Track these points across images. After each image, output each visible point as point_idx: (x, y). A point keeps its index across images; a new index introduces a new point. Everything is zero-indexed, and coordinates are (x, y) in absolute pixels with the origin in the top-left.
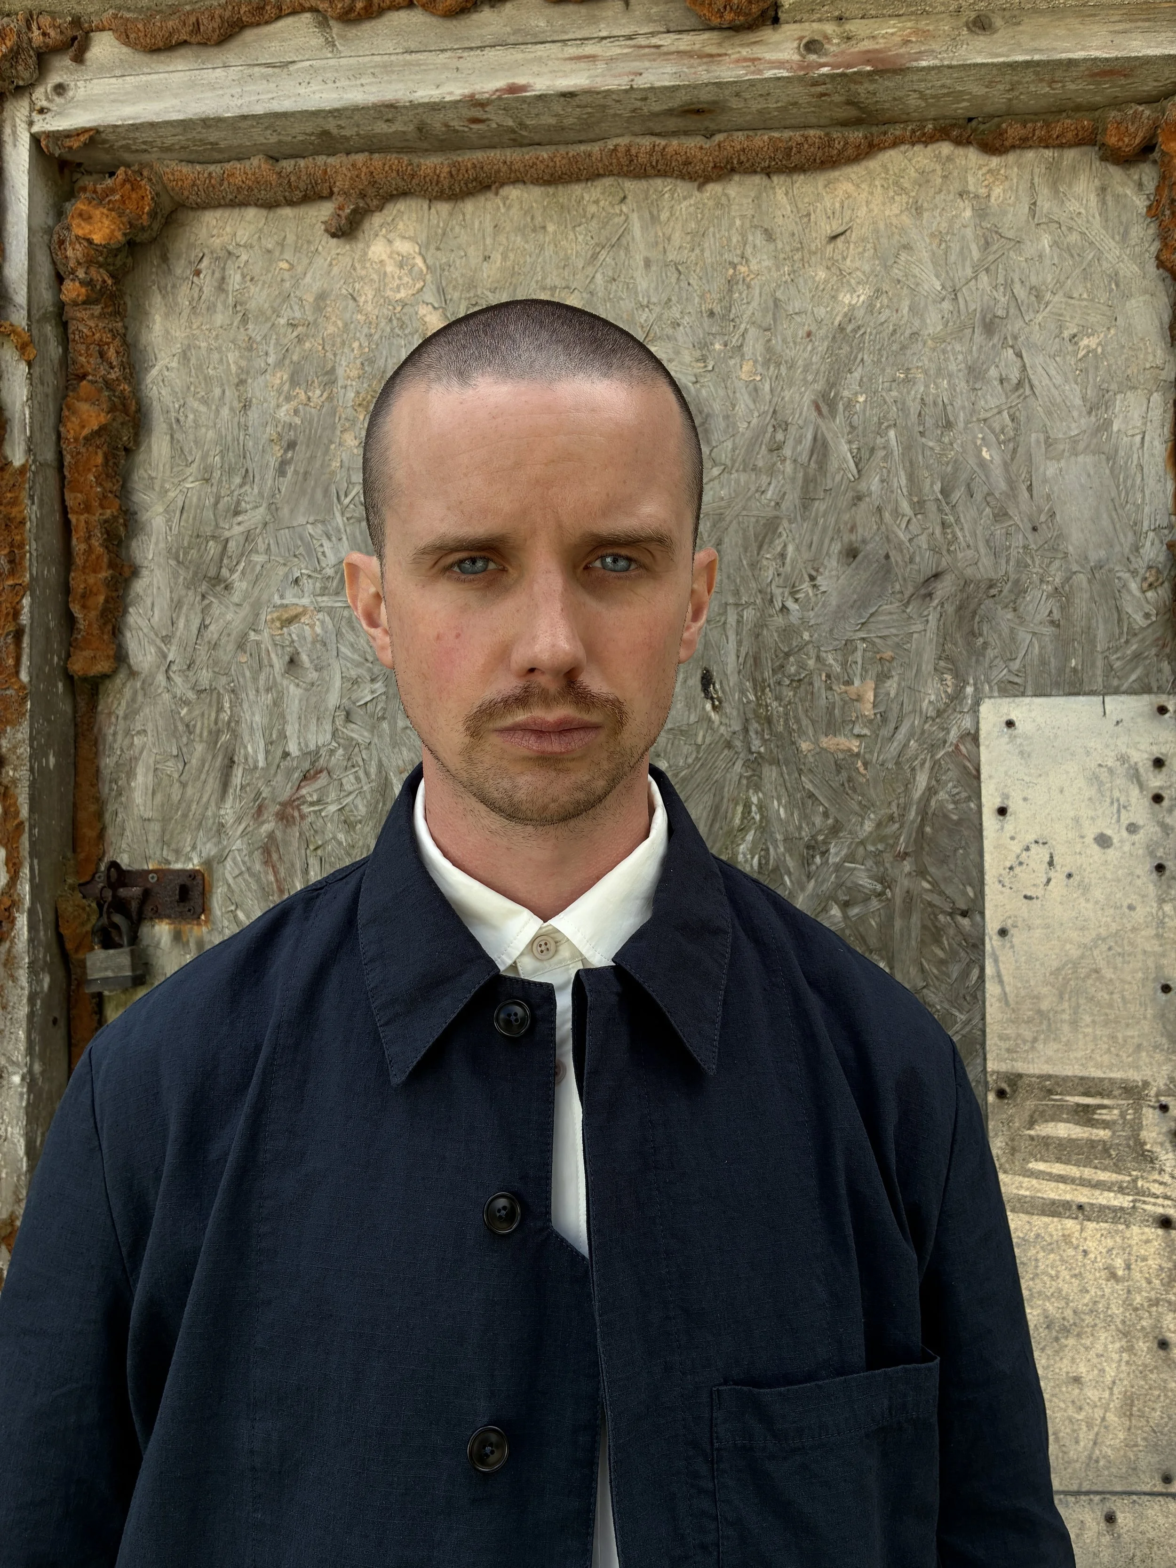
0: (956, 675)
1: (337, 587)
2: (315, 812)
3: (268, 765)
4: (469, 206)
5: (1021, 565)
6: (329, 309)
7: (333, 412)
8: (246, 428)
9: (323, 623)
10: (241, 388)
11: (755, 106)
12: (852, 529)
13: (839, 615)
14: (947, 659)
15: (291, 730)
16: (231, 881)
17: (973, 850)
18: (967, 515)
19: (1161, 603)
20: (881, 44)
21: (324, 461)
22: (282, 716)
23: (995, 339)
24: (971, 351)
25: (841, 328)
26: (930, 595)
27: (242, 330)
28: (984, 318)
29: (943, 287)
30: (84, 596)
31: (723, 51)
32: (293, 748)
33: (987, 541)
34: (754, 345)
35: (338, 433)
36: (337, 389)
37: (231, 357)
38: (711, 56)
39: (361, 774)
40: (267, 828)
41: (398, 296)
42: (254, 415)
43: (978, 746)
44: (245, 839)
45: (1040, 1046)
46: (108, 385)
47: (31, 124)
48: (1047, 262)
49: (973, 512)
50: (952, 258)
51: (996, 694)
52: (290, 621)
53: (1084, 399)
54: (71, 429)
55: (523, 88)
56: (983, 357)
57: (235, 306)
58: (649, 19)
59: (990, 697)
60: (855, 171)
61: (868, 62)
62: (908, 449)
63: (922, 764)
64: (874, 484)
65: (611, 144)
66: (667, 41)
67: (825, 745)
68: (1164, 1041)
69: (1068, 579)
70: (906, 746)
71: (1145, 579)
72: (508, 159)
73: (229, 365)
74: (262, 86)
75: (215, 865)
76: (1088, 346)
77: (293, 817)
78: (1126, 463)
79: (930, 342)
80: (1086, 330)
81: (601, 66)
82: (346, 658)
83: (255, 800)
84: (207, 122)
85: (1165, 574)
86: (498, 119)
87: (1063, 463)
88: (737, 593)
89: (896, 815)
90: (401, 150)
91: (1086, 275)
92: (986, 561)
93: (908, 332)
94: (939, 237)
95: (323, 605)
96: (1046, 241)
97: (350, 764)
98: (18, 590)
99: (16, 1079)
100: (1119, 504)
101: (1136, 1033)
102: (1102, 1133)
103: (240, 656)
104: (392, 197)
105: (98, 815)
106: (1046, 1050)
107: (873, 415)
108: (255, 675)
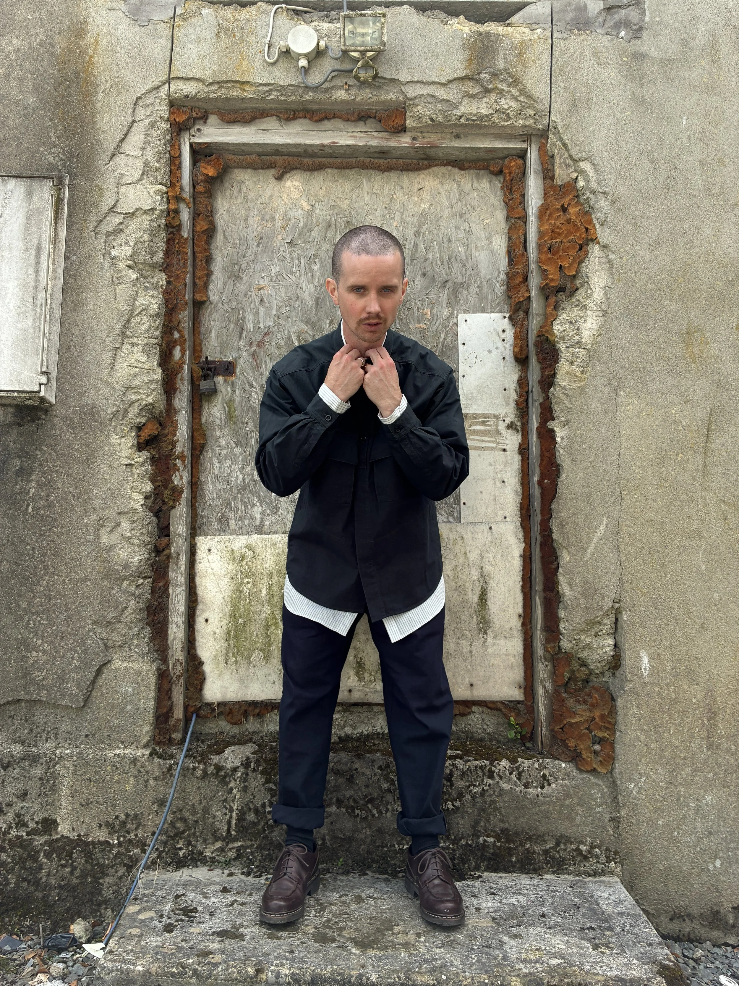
0: (452, 308)
1: (276, 279)
2: (268, 344)
3: (254, 331)
4: (316, 173)
5: (469, 279)
6: (273, 200)
7: (275, 229)
8: (247, 233)
9: (271, 290)
10: (246, 221)
11: (399, 153)
12: (424, 268)
13: (421, 291)
14: (450, 303)
15: (261, 320)
16: (242, 364)
17: (456, 355)
18: (455, 265)
19: (505, 290)
20: (432, 140)
21: (271, 243)
22: (258, 316)
23: (463, 219)
24: (456, 222)
25: (422, 214)
26: (445, 286)
27: (246, 204)
28: (459, 213)
29: (449, 205)
30: (199, 278)
31: (391, 138)
32: (262, 326)
33: (460, 272)
34: (398, 216)
35: (276, 235)
36: (276, 222)
37: (243, 212)
38: (387, 139)
39: (282, 334)
40: (253, 349)
41: (294, 197)
42: (250, 228)
43: (458, 327)
44: (247, 352)
45: (473, 406)
46: (208, 217)
47: (190, 139)
48: (476, 200)
49: (457, 265)
50: (451, 197)
51: (462, 313)
52: (261, 289)
53: (485, 236)
54: (198, 228)
55: (337, 143)
56: (459, 223)
57: (244, 197)
58: (371, 128)
60: (425, 172)
61: (429, 144)
62: (439, 247)
63: (443, 332)
64: (431, 256)
65: (358, 159)
66: (376, 134)
67: (416, 327)
68: (504, 404)
69: (481, 283)
70: (438, 327)
71: (500, 283)
72: (329, 161)
73: (242, 214)
74: (262, 136)
75: (237, 360)
76: (486, 222)
77: (262, 346)
78: (496, 253)
79: (445, 219)
80: (486, 218)
81: (358, 139)
82: (278, 300)
83: (250, 341)
84: (244, 144)
85: (505, 282)
86: (328, 150)
87: (480, 253)
89: (435, 346)
90: (297, 156)
91: (486, 204)
92: (460, 278)
93: (439, 216)
94: (448, 191)
95: (271, 284)
96: (475, 194)
97: (279, 331)
98: (186, 273)
99: (184, 412)
100: (494, 264)
101: (497, 401)
102: (489, 428)
103: (245, 299)
104: (293, 169)
105: (200, 344)
106: (474, 407)
107: (430, 237)
108: (250, 305)
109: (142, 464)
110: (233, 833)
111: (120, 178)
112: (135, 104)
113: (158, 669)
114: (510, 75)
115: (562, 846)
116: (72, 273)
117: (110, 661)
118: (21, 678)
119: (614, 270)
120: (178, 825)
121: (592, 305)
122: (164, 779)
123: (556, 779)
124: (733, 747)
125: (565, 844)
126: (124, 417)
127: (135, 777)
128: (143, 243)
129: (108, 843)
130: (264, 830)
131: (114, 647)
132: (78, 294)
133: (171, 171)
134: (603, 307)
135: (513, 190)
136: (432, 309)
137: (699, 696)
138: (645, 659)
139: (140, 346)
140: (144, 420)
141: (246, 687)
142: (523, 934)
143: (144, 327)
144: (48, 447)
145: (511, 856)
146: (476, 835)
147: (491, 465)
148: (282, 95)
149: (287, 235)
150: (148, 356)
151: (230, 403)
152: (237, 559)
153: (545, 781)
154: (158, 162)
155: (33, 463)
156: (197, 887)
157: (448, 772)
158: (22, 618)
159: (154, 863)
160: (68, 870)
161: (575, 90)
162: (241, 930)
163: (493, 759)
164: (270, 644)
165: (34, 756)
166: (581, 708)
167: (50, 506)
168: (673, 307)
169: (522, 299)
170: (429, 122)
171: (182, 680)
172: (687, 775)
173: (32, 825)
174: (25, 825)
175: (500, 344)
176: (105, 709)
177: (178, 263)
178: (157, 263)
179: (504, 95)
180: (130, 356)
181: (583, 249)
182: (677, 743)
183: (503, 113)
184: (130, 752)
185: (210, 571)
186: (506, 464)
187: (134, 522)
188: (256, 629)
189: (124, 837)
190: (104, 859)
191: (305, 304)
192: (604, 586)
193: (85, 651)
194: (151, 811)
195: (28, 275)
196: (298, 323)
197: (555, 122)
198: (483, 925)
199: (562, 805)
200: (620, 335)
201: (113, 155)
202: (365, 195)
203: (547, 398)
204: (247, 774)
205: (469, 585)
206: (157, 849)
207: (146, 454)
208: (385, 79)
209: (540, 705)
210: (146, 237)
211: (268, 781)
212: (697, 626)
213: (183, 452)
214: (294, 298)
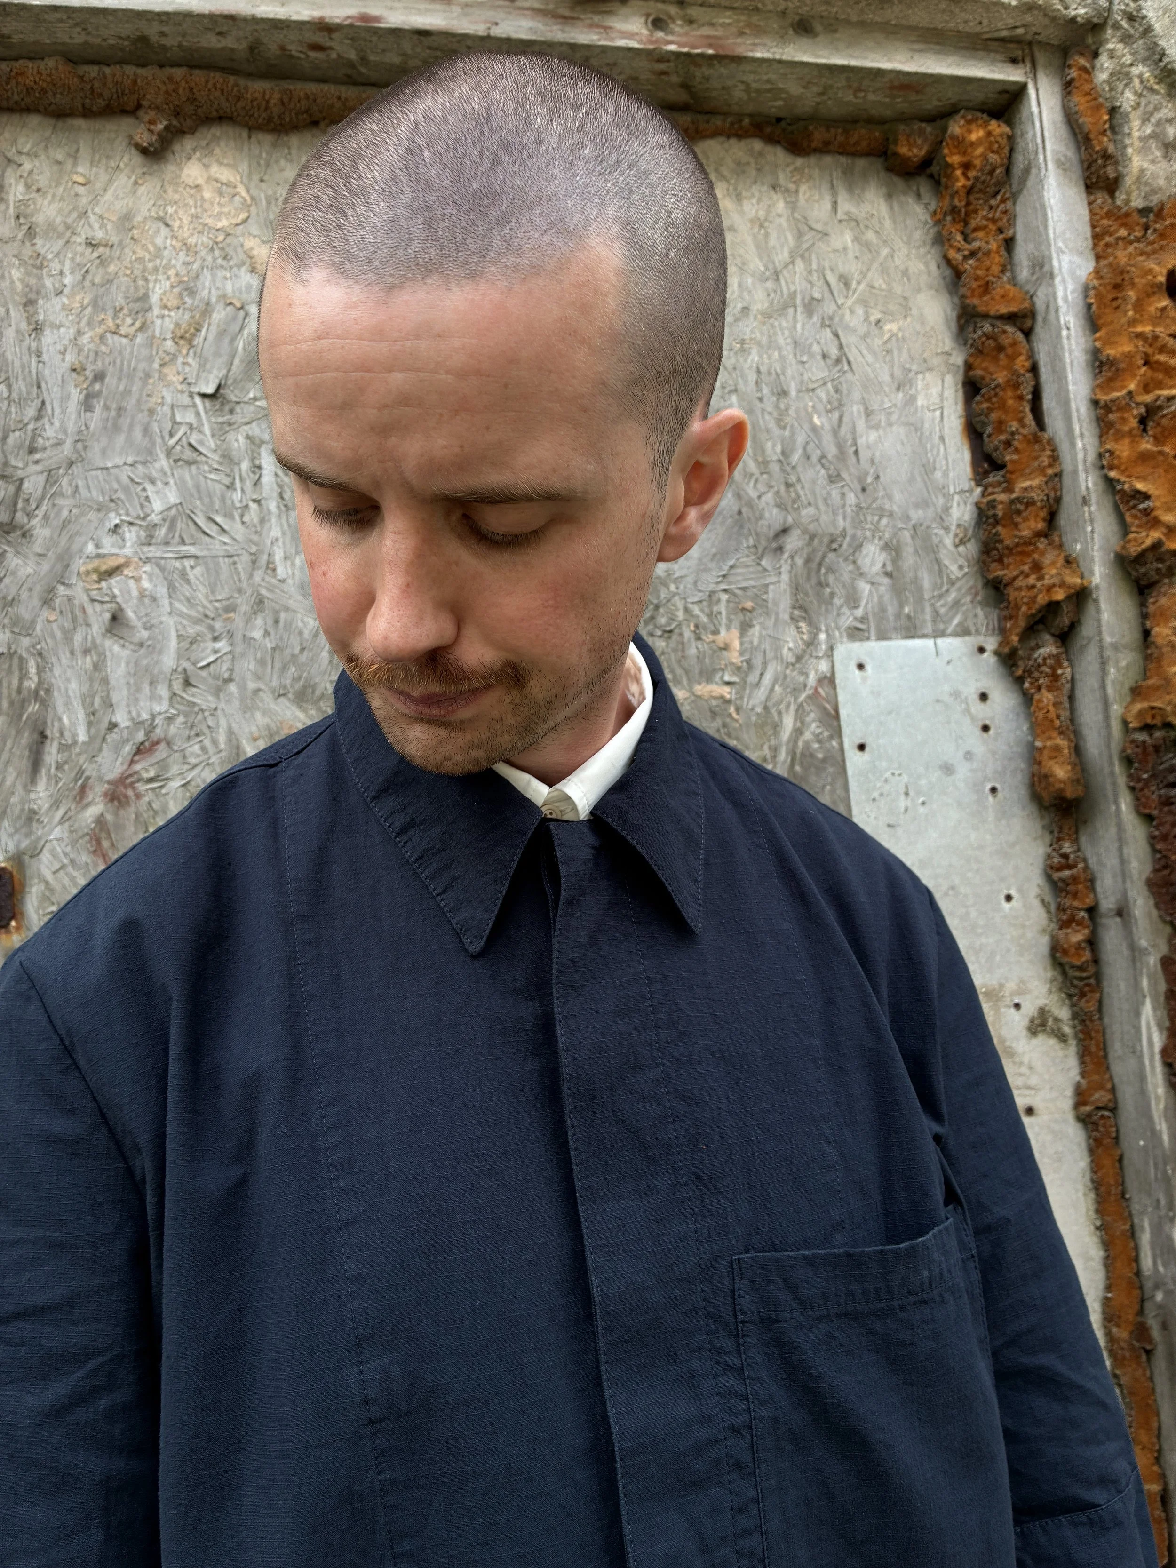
0: (810, 623)
1: (167, 534)
2: (153, 789)
3: (92, 739)
4: (294, 140)
5: (857, 522)
6: (135, 232)
7: (149, 343)
8: (39, 354)
9: (150, 576)
10: (30, 308)
13: (701, 567)
14: (801, 608)
15: (119, 696)
16: (49, 877)
17: (839, 784)
18: (806, 476)
19: (970, 557)
20: (719, 32)
21: (141, 395)
22: (105, 681)
23: (815, 319)
24: (795, 328)
26: (780, 549)
27: (28, 244)
28: (803, 299)
29: (767, 269)
31: (576, 15)
32: (121, 718)
33: (825, 500)
35: (156, 366)
36: (152, 317)
37: (16, 274)
38: (565, 17)
39: (207, 743)
40: (93, 811)
41: (220, 225)
42: (48, 338)
43: (835, 688)
44: (66, 825)
48: (851, 255)
49: (811, 473)
50: (773, 241)
51: (845, 639)
52: (111, 573)
53: (892, 375)
55: (377, 19)
56: (806, 333)
57: (18, 217)
59: (842, 643)
61: (710, 46)
63: (788, 707)
67: (699, 693)
68: (1012, 947)
69: (895, 534)
70: (772, 690)
71: (956, 535)
72: (343, 96)
73: (12, 282)
75: (26, 858)
76: (890, 331)
77: (126, 797)
78: (931, 434)
79: (759, 317)
80: (889, 317)
81: (456, 10)
82: (181, 615)
83: (76, 780)
85: (970, 532)
86: (341, 49)
87: (881, 432)
89: (768, 757)
90: (223, 70)
91: (884, 271)
92: (826, 518)
93: (739, 306)
95: (150, 555)
96: (848, 237)
97: (193, 733)
100: (928, 469)
103: (46, 614)
104: (210, 120)
108: (68, 636)
135: (973, 223)
136: (745, 627)
149: (202, 367)
169: (1051, 596)
175: (975, 740)
191: (288, 626)
196: (267, 698)
214: (244, 606)
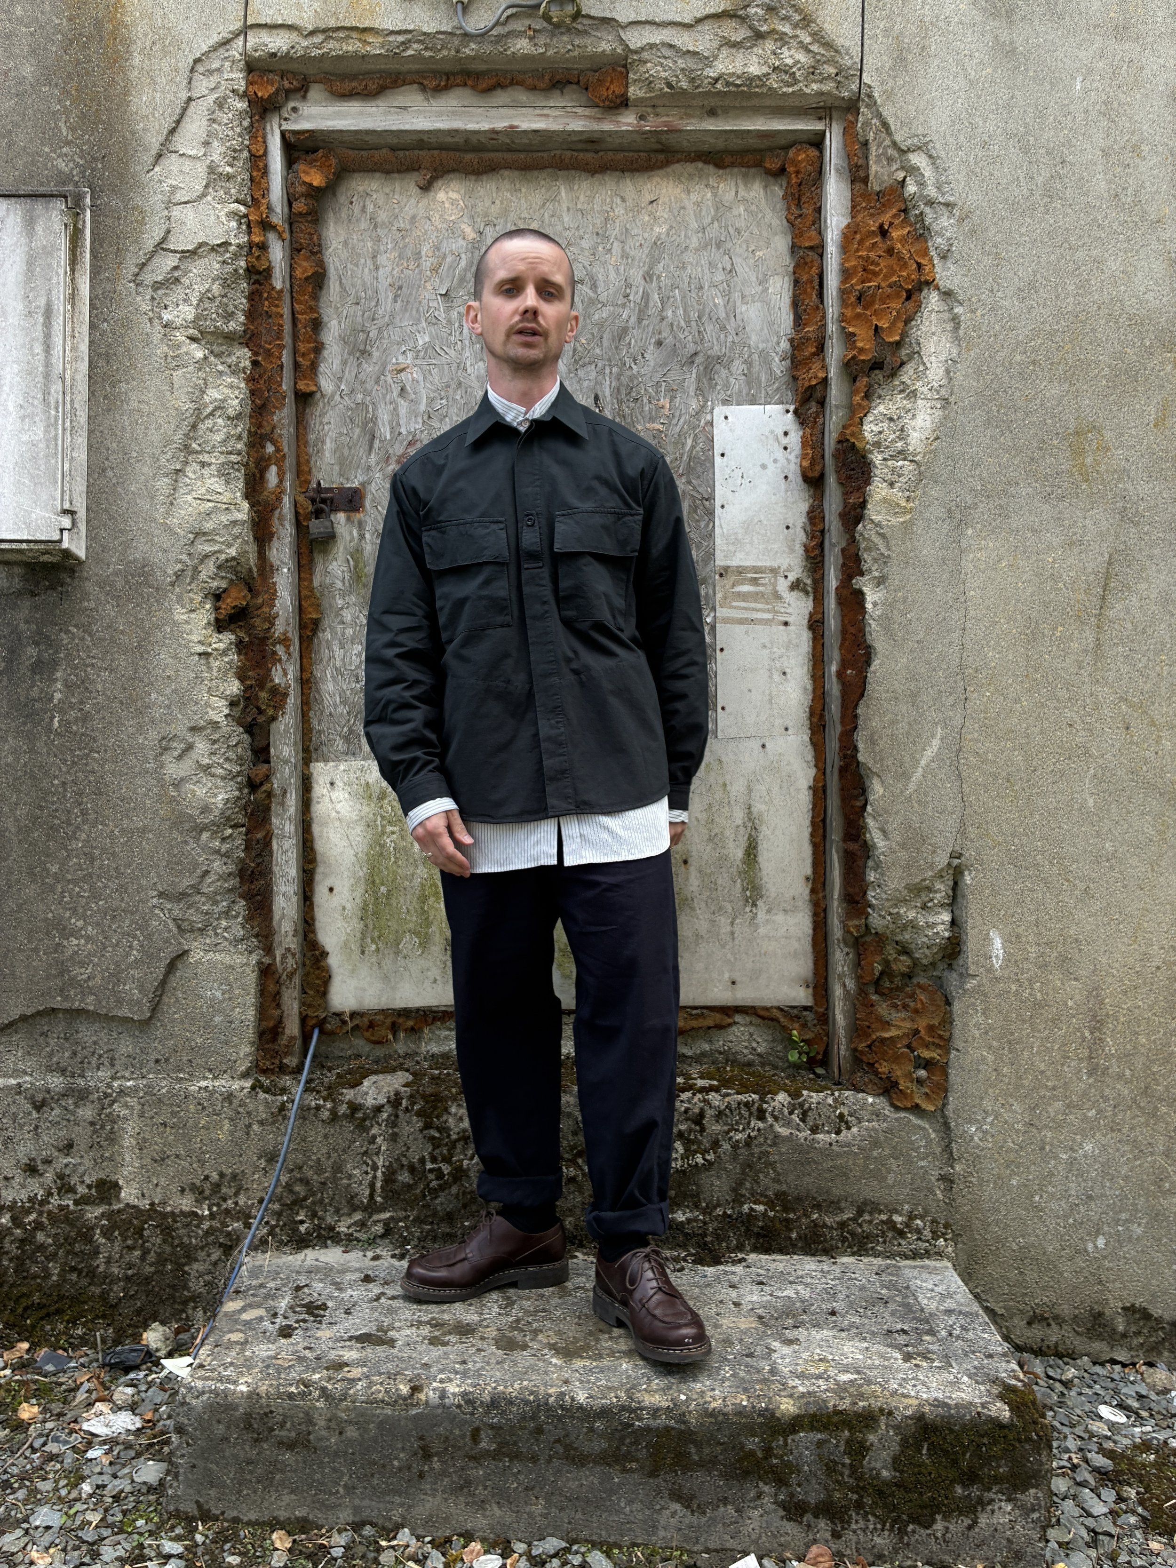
0: (704, 397)
1: (424, 355)
3: (392, 439)
4: (485, 177)
5: (732, 349)
6: (417, 223)
7: (421, 272)
8: (377, 279)
9: (417, 372)
10: (374, 259)
11: (618, 141)
12: (660, 333)
13: (654, 371)
14: (700, 390)
15: (402, 422)
16: (373, 492)
17: (711, 472)
18: (709, 328)
19: (787, 367)
20: (670, 119)
21: (416, 295)
22: (398, 415)
23: (721, 251)
24: (711, 256)
25: (655, 243)
26: (693, 362)
27: (374, 231)
28: (716, 241)
29: (699, 227)
30: (303, 355)
31: (604, 117)
32: (403, 430)
33: (717, 339)
34: (616, 248)
35: (423, 282)
36: (422, 261)
37: (369, 244)
38: (599, 118)
41: (451, 219)
42: (381, 271)
43: (713, 428)
44: (381, 472)
45: (737, 554)
46: (313, 253)
47: (280, 125)
48: (743, 218)
49: (711, 327)
50: (703, 214)
51: (720, 405)
52: (401, 371)
53: (757, 278)
54: (298, 273)
55: (517, 127)
56: (715, 258)
57: (371, 220)
58: (572, 100)
59: (718, 406)
60: (661, 173)
61: (666, 126)
62: (684, 297)
63: (690, 435)
64: (670, 313)
65: (552, 153)
66: (579, 110)
67: (648, 428)
68: (787, 550)
69: (750, 356)
70: (683, 427)
71: (781, 356)
72: (505, 158)
73: (368, 248)
74: (396, 117)
75: (366, 485)
76: (759, 255)
78: (774, 306)
79: (693, 251)
80: (759, 248)
81: (551, 119)
82: (428, 388)
83: (385, 454)
84: (367, 132)
85: (789, 354)
86: (503, 139)
87: (749, 306)
88: (609, 360)
89: (679, 458)
90: (454, 150)
91: (759, 225)
92: (717, 348)
93: (684, 246)
94: (698, 204)
95: (417, 363)
96: (742, 209)
98: (281, 347)
100: (771, 324)
101: (775, 546)
102: (762, 589)
103: (377, 387)
104: (449, 172)
105: (308, 461)
106: (740, 555)
107: (669, 282)
108: (384, 396)
109: (224, 653)
110: (379, 1199)
111: (172, 193)
112: (192, 70)
113: (259, 963)
114: (797, 9)
115: (867, 1217)
116: (103, 351)
117: (186, 952)
118: (56, 977)
119: (961, 332)
120: (297, 1188)
121: (925, 389)
122: (273, 1123)
123: (859, 1120)
124: (1128, 1072)
125: (871, 1214)
126: (193, 579)
127: (231, 1120)
128: (212, 300)
129: (195, 1214)
130: (424, 1196)
131: (192, 931)
132: (113, 385)
133: (252, 180)
134: (943, 392)
135: (803, 200)
136: (673, 398)
137: (1078, 997)
138: (998, 943)
139: (213, 467)
140: (224, 586)
141: (394, 988)
142: (802, 1338)
143: (219, 437)
144: (78, 629)
145: (791, 1230)
146: (738, 1200)
147: (765, 647)
148: (426, 49)
149: (441, 282)
150: (228, 482)
151: (356, 554)
152: (375, 796)
153: (842, 1123)
154: (231, 166)
155: (56, 652)
156: (326, 1275)
157: (697, 1111)
158: (52, 888)
159: (263, 1242)
160: (137, 1253)
161: (901, 33)
162: (390, 1333)
163: (765, 1090)
164: (428, 923)
165: (80, 1091)
166: (896, 1016)
167: (85, 718)
168: (1055, 390)
169: (814, 382)
170: (666, 90)
171: (297, 980)
172: (1057, 1113)
173: (82, 1190)
174: (72, 1190)
175: (780, 454)
176: (182, 1022)
177: (269, 331)
178: (235, 332)
179: (787, 43)
180: (199, 483)
181: (914, 298)
182: (1042, 1067)
183: (786, 72)
184: (223, 1084)
185: (334, 814)
186: (788, 646)
187: (214, 742)
188: (406, 902)
189: (218, 1205)
190: (190, 1237)
192: (936, 833)
193: (149, 937)
194: (256, 1169)
195: (33, 356)
197: (870, 87)
198: (743, 1327)
199: (867, 1158)
200: (968, 438)
201: (159, 156)
202: (564, 214)
203: (853, 540)
204: (397, 1116)
205: (729, 833)
206: (267, 1223)
207: (228, 638)
208: (593, 18)
209: (837, 1012)
210: (216, 289)
211: (428, 1126)
212: (1078, 893)
213: (285, 634)
214: (453, 386)
